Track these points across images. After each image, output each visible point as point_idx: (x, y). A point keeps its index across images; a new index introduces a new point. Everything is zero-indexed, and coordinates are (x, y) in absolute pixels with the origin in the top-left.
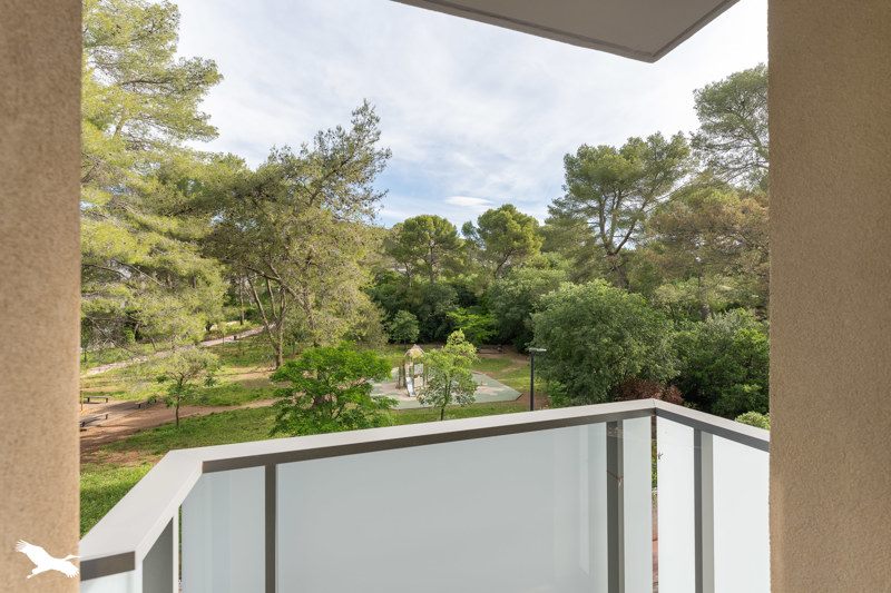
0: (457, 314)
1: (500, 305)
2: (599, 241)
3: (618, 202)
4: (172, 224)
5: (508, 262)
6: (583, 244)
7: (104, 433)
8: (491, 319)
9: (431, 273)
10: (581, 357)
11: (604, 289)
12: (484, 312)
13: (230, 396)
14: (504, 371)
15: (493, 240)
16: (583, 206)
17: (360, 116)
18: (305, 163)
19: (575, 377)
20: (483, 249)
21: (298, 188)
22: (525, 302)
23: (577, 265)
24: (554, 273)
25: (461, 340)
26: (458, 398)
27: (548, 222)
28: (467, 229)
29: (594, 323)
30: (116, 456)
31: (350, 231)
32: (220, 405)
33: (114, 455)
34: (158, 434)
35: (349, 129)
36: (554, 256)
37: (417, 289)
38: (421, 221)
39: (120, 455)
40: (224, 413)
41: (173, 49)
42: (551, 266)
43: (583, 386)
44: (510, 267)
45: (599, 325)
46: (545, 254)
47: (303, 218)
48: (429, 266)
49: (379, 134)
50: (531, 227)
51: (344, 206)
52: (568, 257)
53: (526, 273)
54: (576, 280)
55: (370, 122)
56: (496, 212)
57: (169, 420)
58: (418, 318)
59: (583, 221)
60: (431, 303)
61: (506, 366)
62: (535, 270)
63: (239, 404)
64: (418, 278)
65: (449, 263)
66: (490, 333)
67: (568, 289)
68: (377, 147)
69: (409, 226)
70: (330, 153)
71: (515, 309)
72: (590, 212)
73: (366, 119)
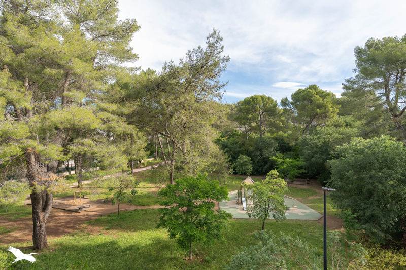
0: (277, 158)
1: (307, 152)
2: (386, 107)
3: (401, 77)
4: (114, 107)
5: (314, 123)
6: (373, 109)
7: (87, 215)
8: (301, 162)
9: (261, 131)
10: (370, 194)
11: (389, 143)
12: (296, 157)
13: (145, 200)
14: (310, 198)
15: (302, 109)
16: (371, 82)
17: (211, 38)
18: (182, 69)
19: (365, 209)
20: (296, 115)
21: (178, 84)
22: (325, 150)
23: (368, 124)
24: (349, 130)
25: (276, 176)
26: (274, 216)
27: (343, 95)
28: (284, 102)
29: (381, 169)
30: (90, 228)
31: (206, 107)
32: (140, 205)
33: (89, 227)
34: (109, 218)
35: (205, 46)
36: (349, 118)
37: (251, 141)
38: (254, 99)
39: (92, 228)
40: (142, 210)
41: (116, 16)
42: (347, 125)
43: (372, 216)
44: (314, 127)
45: (385, 170)
46: (341, 117)
47: (179, 101)
48: (259, 126)
49: (223, 47)
50: (329, 99)
51: (204, 93)
52: (360, 118)
53: (327, 130)
54: (366, 135)
55: (217, 41)
56: (304, 91)
57: (115, 211)
58: (252, 160)
59: (371, 93)
60: (260, 150)
61: (312, 195)
62: (334, 129)
63: (149, 206)
64: (252, 134)
65: (272, 125)
66: (301, 171)
67: (358, 142)
68: (222, 55)
69: (247, 102)
70: (195, 62)
71: (318, 155)
72: (377, 86)
73: (215, 40)
